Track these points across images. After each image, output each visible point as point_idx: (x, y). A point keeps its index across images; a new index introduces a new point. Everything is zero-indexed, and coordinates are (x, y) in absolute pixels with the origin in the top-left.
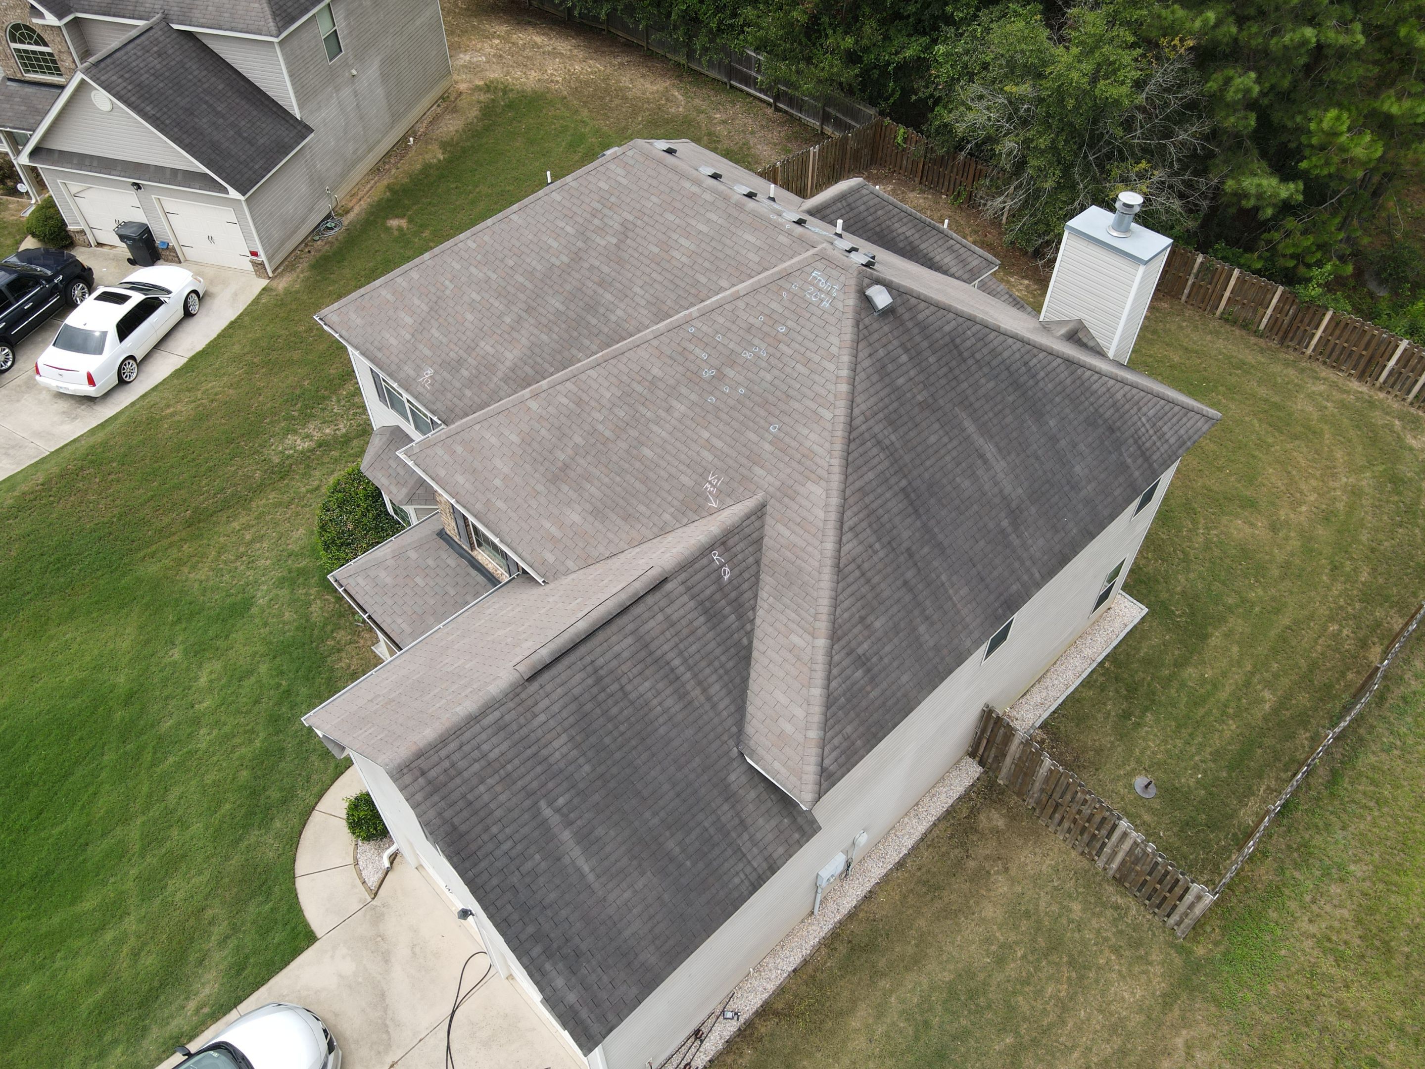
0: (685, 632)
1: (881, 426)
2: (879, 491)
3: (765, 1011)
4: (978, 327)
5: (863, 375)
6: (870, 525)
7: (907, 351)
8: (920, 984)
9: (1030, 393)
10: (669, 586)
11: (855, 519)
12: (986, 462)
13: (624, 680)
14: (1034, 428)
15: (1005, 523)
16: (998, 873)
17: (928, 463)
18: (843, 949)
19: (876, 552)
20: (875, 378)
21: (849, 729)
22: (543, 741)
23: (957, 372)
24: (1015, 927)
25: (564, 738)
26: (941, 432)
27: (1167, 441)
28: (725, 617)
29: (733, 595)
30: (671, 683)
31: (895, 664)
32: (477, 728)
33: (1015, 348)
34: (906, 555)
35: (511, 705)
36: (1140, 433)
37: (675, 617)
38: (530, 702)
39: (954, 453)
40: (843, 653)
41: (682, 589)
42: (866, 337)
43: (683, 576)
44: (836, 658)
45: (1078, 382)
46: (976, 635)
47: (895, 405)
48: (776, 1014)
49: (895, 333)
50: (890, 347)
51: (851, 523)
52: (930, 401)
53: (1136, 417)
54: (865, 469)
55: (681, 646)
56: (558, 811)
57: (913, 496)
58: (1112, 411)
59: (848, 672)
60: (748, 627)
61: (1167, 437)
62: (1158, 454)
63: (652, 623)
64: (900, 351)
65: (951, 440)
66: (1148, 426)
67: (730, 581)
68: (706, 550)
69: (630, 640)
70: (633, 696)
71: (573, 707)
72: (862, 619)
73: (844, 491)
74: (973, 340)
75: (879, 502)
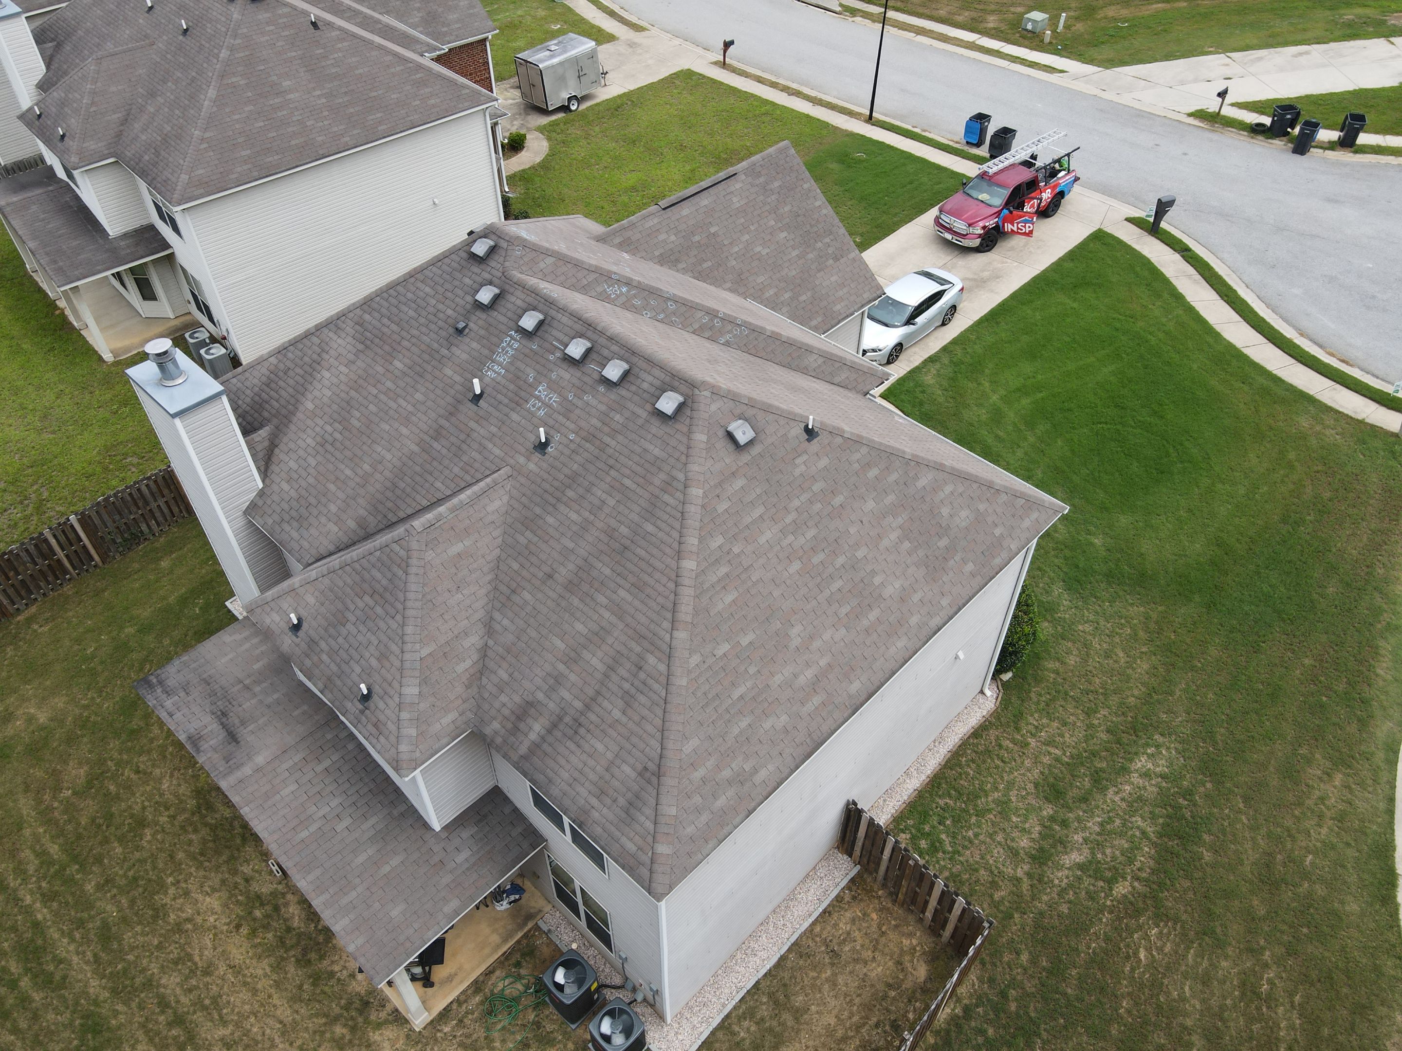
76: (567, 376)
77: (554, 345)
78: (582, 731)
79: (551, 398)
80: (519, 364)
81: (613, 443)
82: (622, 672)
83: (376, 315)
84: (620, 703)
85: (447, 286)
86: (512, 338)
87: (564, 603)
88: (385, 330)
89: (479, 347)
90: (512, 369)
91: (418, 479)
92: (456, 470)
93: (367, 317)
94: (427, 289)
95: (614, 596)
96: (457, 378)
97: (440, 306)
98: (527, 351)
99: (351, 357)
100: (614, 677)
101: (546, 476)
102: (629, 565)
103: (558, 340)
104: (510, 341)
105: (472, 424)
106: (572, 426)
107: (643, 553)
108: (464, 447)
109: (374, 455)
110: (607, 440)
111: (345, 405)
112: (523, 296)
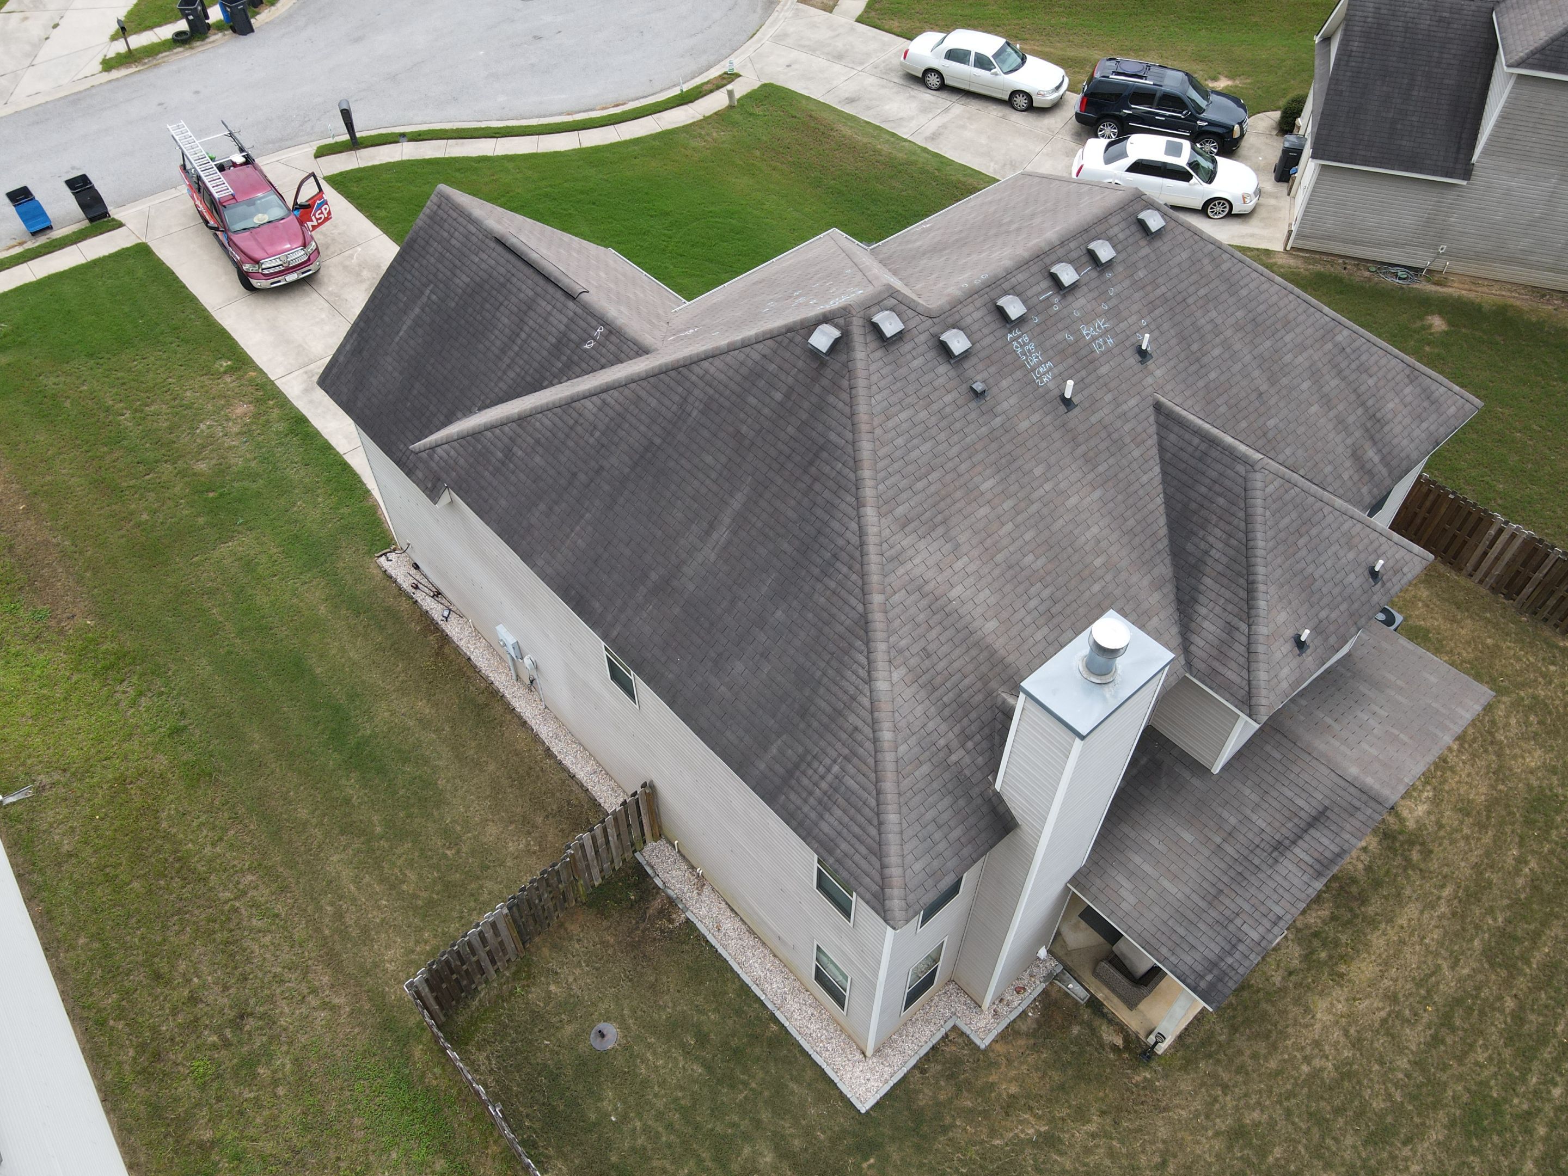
0: (543, 332)
1: (701, 396)
2: (643, 417)
3: (445, 639)
4: (852, 476)
5: (741, 357)
6: (612, 419)
7: (787, 396)
8: (440, 758)
9: (804, 573)
10: (571, 304)
11: (613, 402)
12: (708, 533)
13: (506, 303)
14: (764, 589)
15: (654, 576)
16: (528, 844)
17: (683, 461)
18: (481, 699)
19: (592, 435)
20: (744, 371)
21: (462, 461)
22: (464, 268)
23: (790, 466)
24: (473, 853)
25: (467, 280)
26: (719, 467)
27: (821, 817)
28: (558, 359)
29: (575, 358)
30: (510, 338)
31: (512, 489)
32: (465, 223)
33: (849, 535)
34: (597, 467)
35: (481, 236)
36: (816, 764)
37: (551, 319)
38: (484, 247)
39: (704, 490)
40: (511, 433)
41: (571, 314)
42: (780, 343)
43: (579, 311)
44: (506, 428)
45: (843, 644)
46: (549, 570)
47: (727, 404)
48: (441, 647)
49: (801, 376)
50: (783, 376)
51: (609, 400)
52: (747, 443)
53: (834, 754)
54: (658, 395)
55: (534, 334)
56: (429, 298)
57: (649, 455)
58: (828, 709)
59: (499, 444)
60: (556, 381)
61: (827, 816)
62: (799, 802)
63: (544, 304)
64: (784, 388)
65: (715, 482)
66: (830, 777)
67: (585, 351)
68: (602, 320)
69: (531, 293)
70: (498, 314)
71: (485, 276)
72: (538, 442)
73: (633, 381)
74: (833, 474)
75: (634, 421)
76: (1082, 301)
77: (1043, 300)
78: (1379, 415)
79: (1099, 326)
80: (1048, 344)
81: (1163, 289)
82: (1343, 365)
83: (904, 496)
84: (1364, 376)
85: (910, 389)
86: (1015, 339)
87: (1284, 392)
88: (933, 489)
89: (1010, 379)
90: (1051, 353)
91: (1131, 501)
92: (1136, 453)
93: (900, 511)
94: (903, 416)
95: (1289, 346)
96: (1035, 418)
97: (935, 407)
98: (1038, 330)
99: (949, 546)
100: (1347, 372)
101: (1172, 363)
102: (1268, 323)
103: (1040, 294)
104: (1019, 343)
105: (1094, 419)
106: (1134, 318)
107: (1262, 308)
108: (1115, 436)
109: (1087, 548)
110: (1158, 292)
111: (1011, 572)
112: (971, 308)
